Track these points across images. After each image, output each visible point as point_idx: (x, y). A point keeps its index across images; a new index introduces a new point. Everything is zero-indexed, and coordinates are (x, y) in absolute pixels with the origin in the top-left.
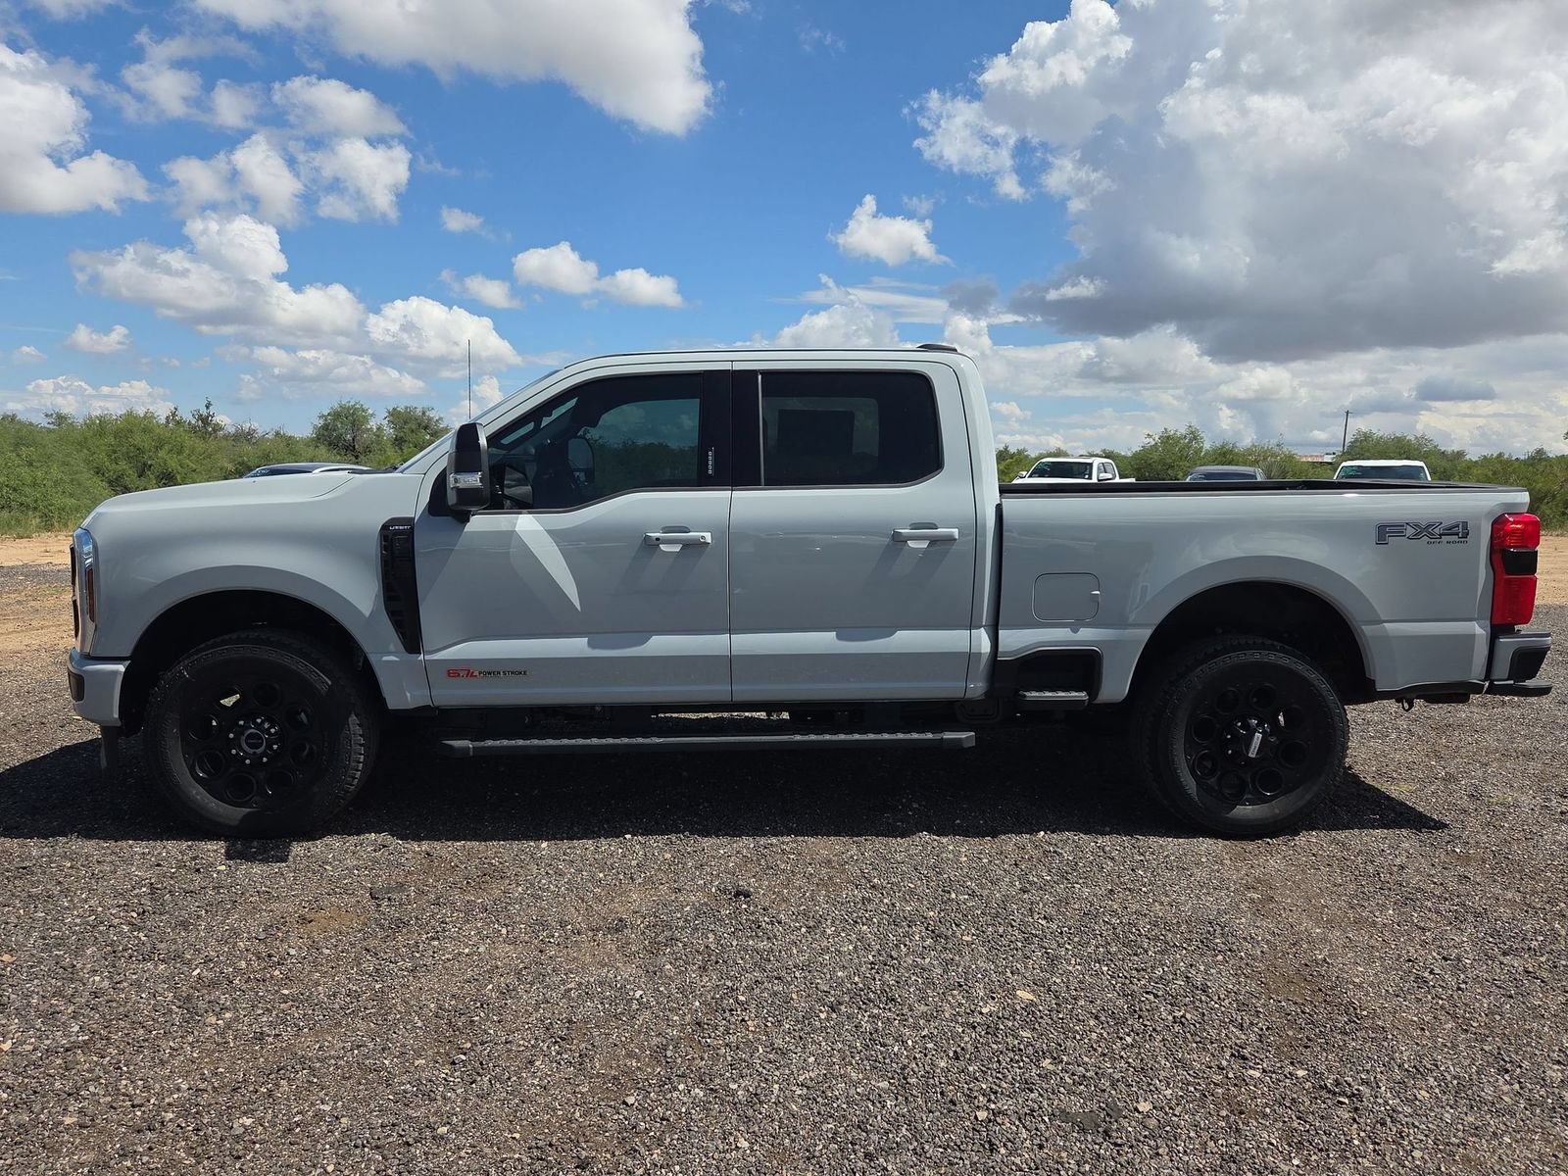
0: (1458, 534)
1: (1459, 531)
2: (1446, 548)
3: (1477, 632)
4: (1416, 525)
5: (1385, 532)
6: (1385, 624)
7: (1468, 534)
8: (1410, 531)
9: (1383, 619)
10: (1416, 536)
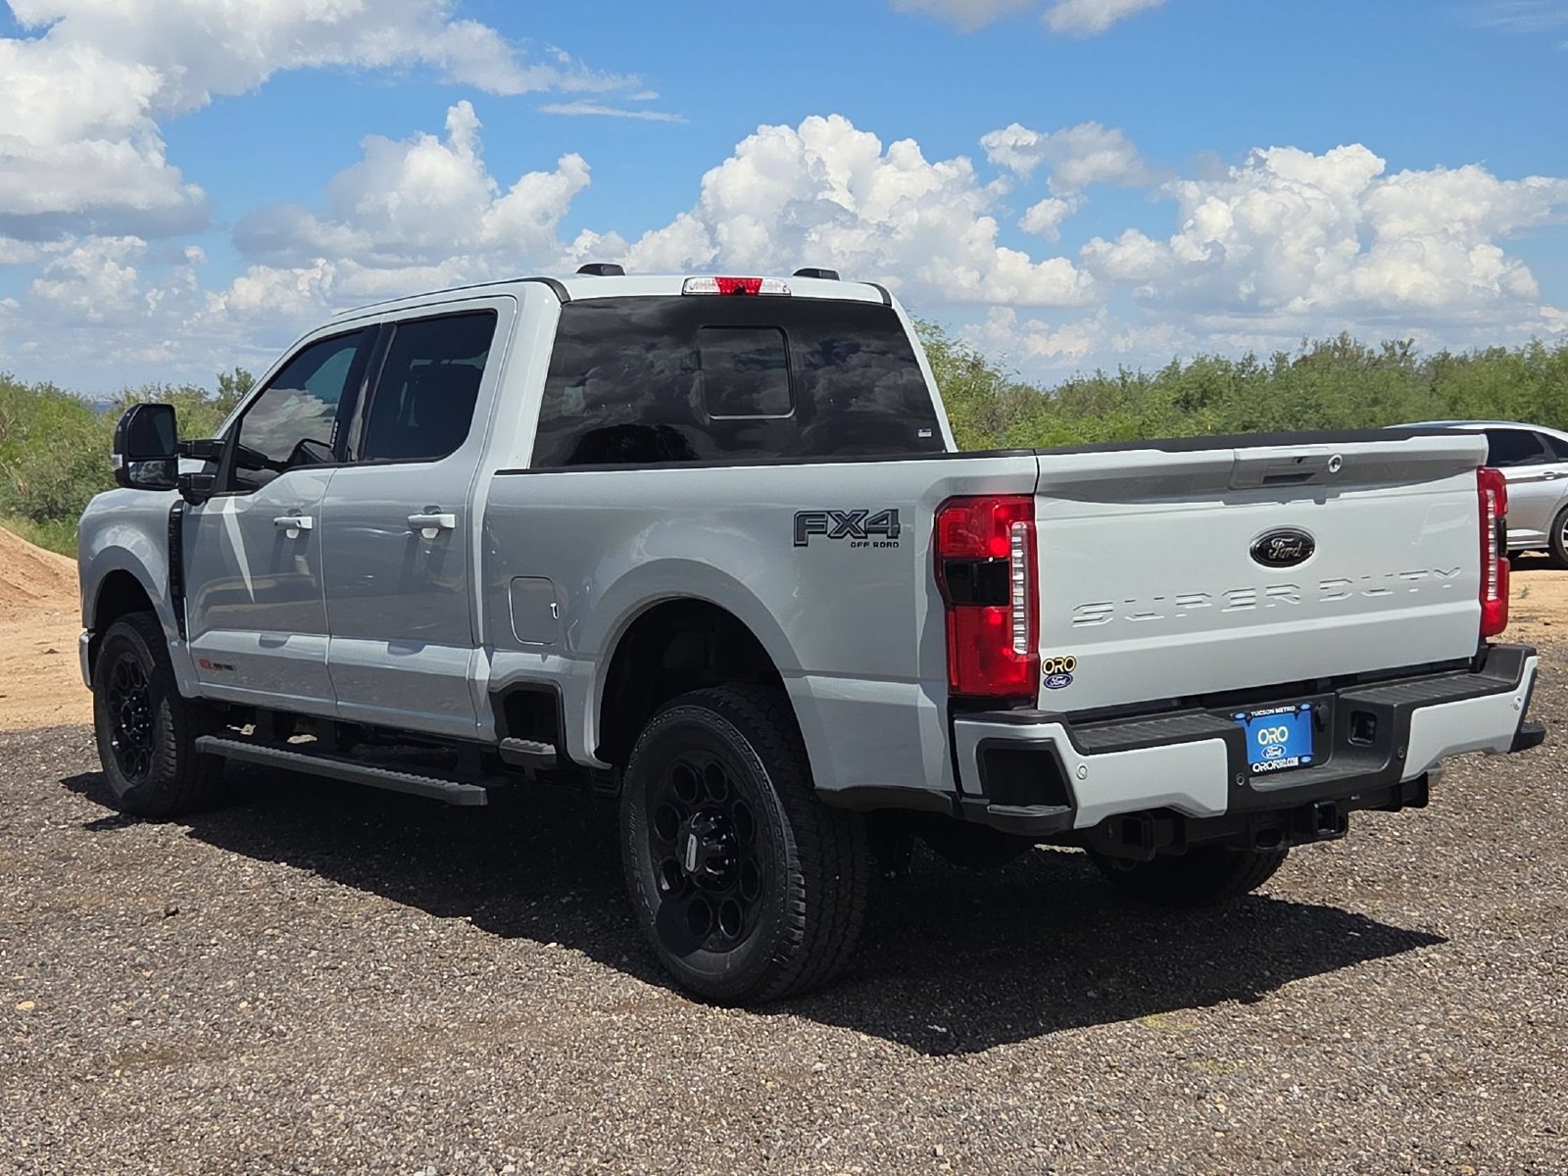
0: (886, 532)
1: (885, 525)
2: (871, 554)
3: (920, 704)
4: (839, 516)
5: (806, 524)
6: (809, 677)
7: (899, 532)
8: (832, 525)
9: (805, 668)
10: (838, 534)
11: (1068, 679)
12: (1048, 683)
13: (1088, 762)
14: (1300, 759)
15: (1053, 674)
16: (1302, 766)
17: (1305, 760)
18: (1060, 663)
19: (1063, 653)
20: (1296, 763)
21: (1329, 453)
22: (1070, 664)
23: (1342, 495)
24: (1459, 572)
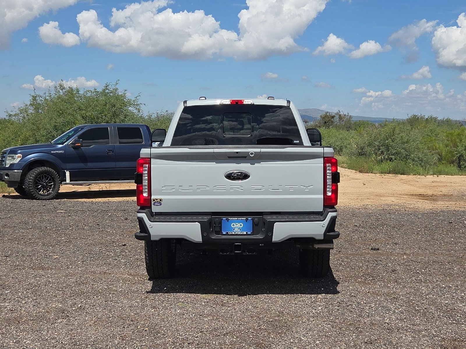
11: (160, 204)
12: (154, 204)
13: (152, 224)
14: (246, 233)
15: (155, 202)
16: (247, 234)
17: (249, 233)
18: (157, 200)
19: (159, 197)
20: (245, 233)
21: (249, 151)
22: (161, 200)
23: (261, 163)
24: (313, 186)
